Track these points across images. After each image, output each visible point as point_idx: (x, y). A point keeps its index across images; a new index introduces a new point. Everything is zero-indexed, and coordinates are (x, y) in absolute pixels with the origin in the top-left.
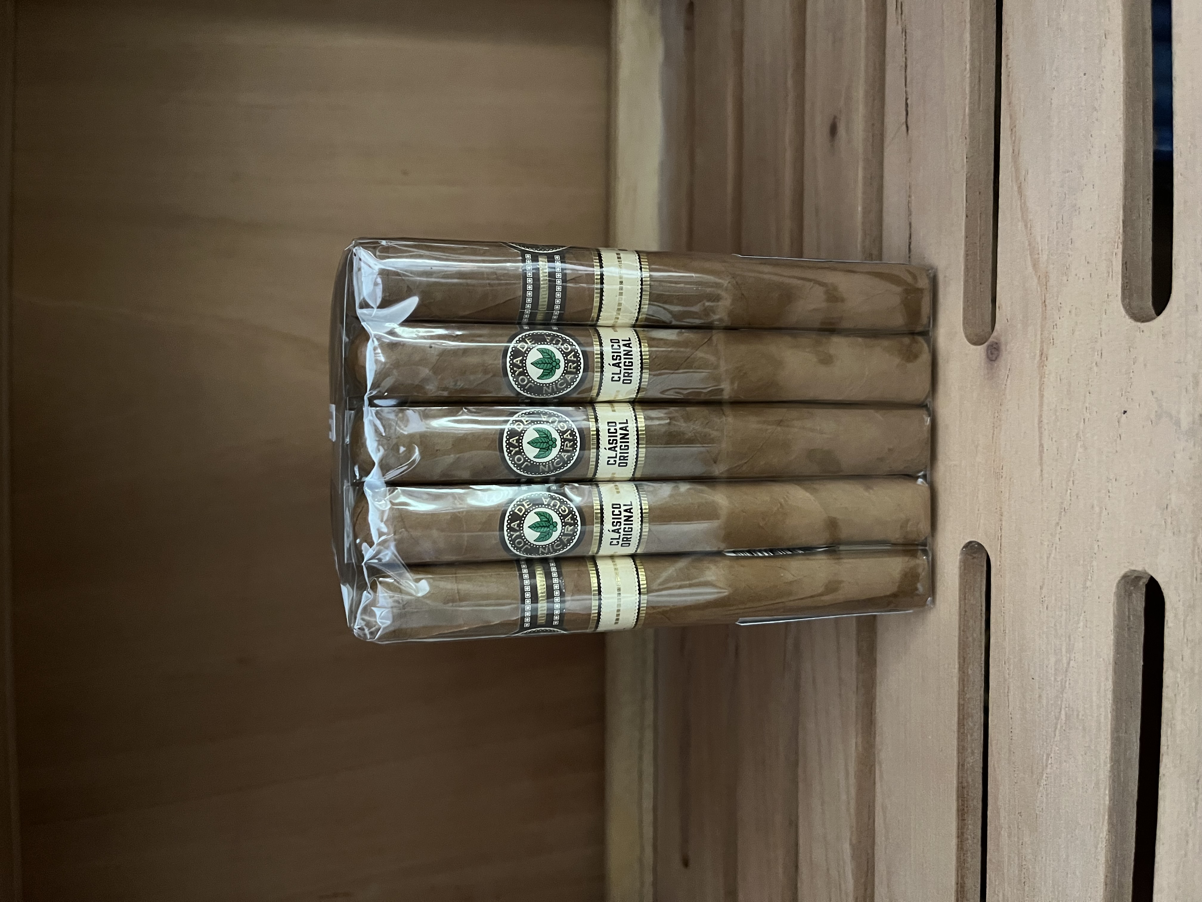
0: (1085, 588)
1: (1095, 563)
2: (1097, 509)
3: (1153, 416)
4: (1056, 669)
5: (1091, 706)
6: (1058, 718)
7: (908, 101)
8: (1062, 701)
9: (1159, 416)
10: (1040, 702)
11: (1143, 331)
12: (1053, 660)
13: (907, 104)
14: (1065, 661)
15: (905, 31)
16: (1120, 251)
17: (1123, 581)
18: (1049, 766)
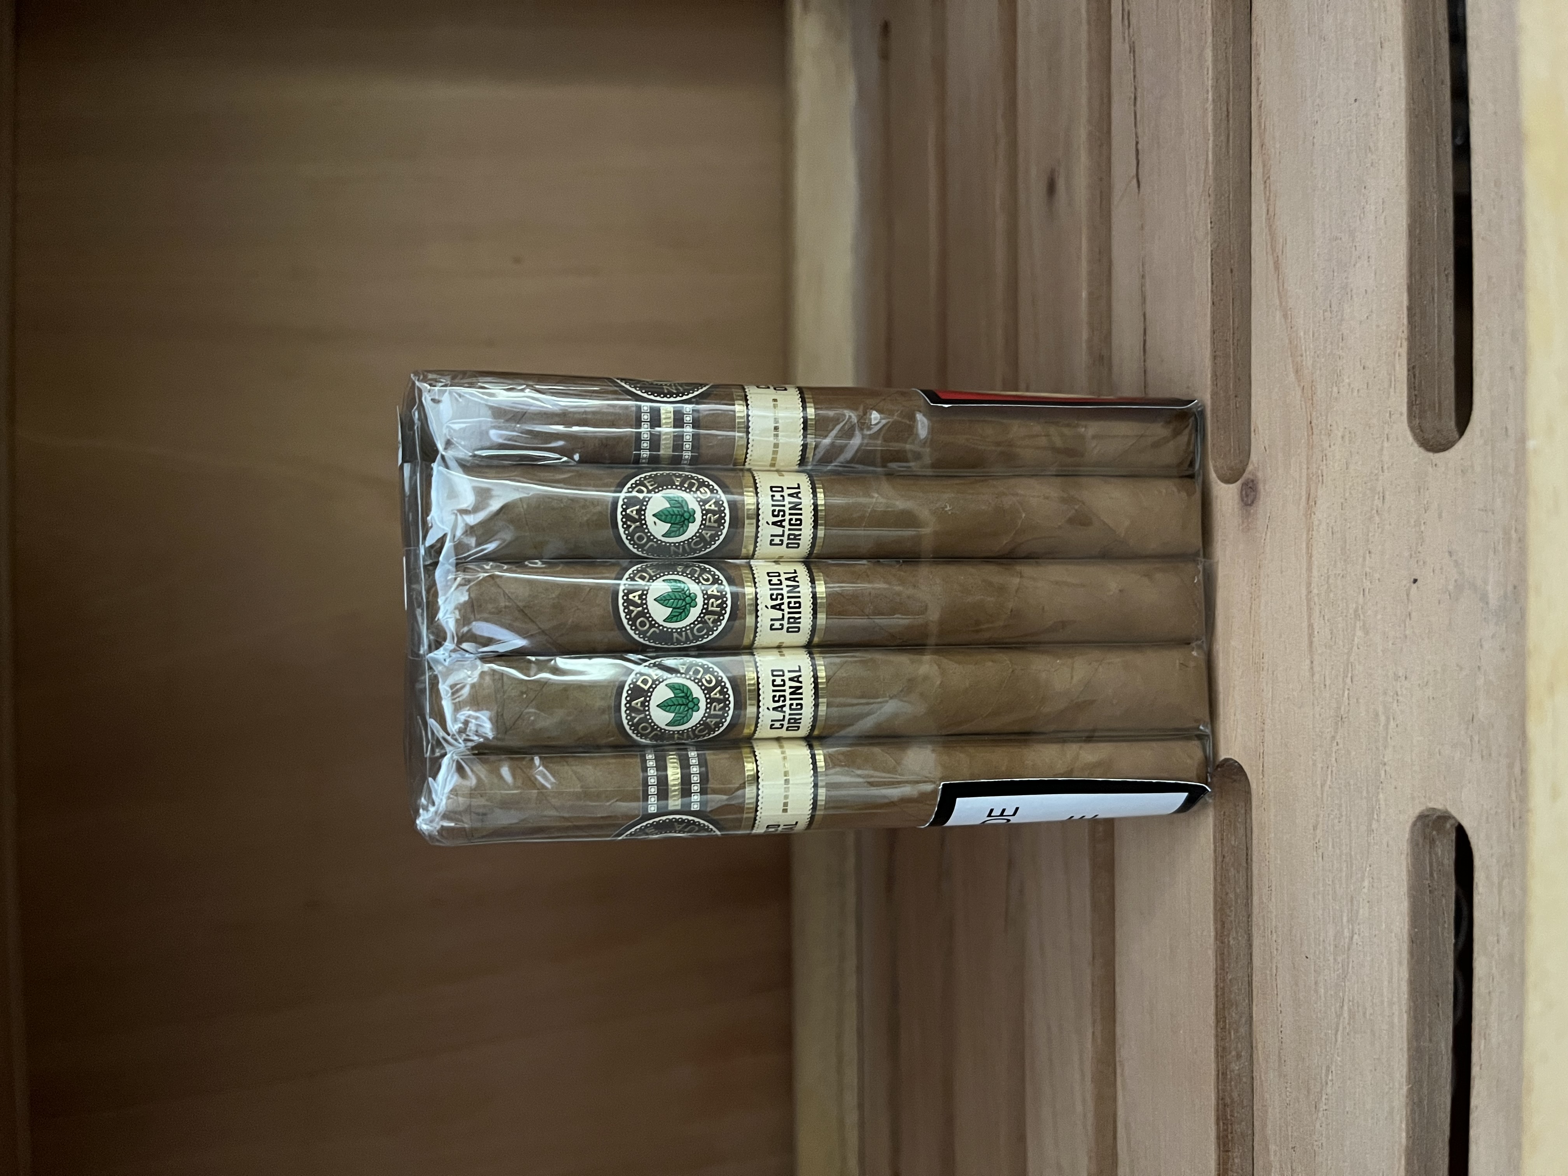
0: (1370, 831)
1: (1381, 796)
2: (1383, 718)
3: (1451, 587)
4: (1336, 946)
5: (1382, 1002)
6: (1339, 1016)
7: (1140, 147)
8: (1344, 992)
9: (1459, 587)
10: (1316, 991)
11: (1436, 465)
12: (1331, 933)
13: (1137, 150)
14: (1347, 933)
15: (1133, 50)
16: (1404, 351)
17: (1419, 824)
18: (1330, 1084)
